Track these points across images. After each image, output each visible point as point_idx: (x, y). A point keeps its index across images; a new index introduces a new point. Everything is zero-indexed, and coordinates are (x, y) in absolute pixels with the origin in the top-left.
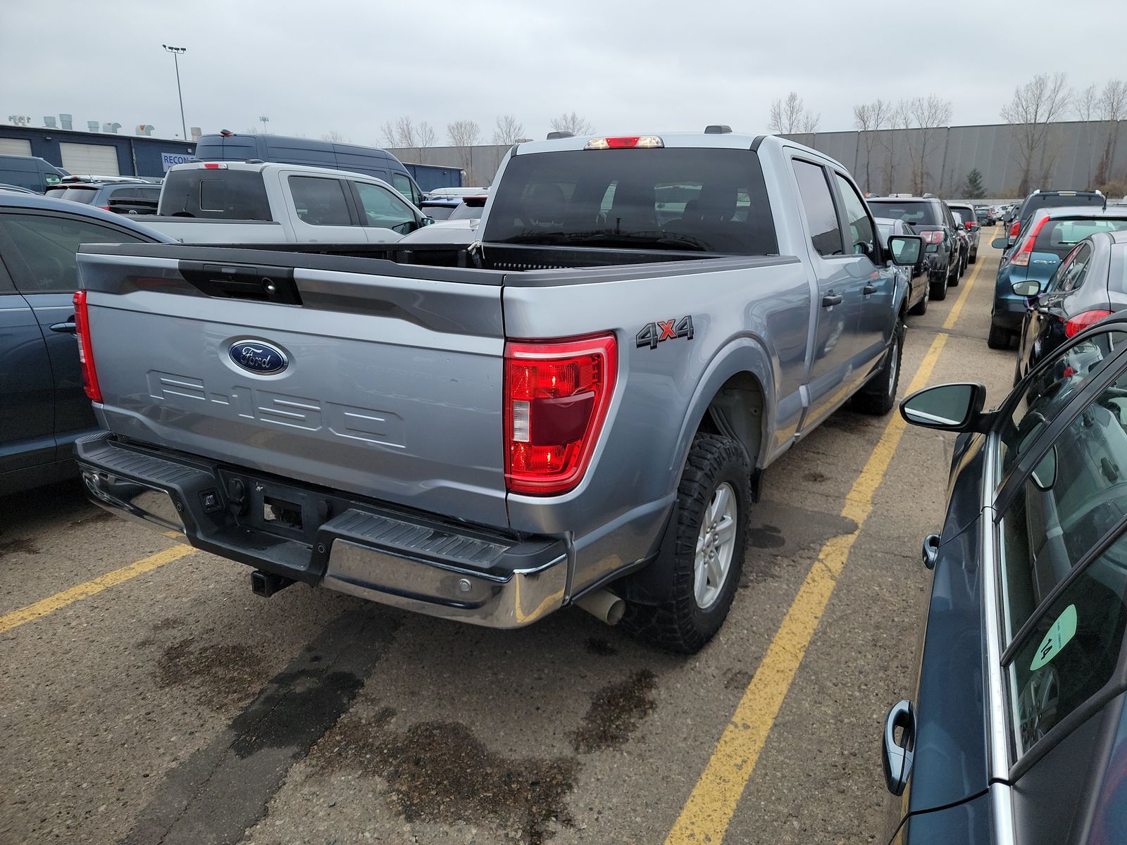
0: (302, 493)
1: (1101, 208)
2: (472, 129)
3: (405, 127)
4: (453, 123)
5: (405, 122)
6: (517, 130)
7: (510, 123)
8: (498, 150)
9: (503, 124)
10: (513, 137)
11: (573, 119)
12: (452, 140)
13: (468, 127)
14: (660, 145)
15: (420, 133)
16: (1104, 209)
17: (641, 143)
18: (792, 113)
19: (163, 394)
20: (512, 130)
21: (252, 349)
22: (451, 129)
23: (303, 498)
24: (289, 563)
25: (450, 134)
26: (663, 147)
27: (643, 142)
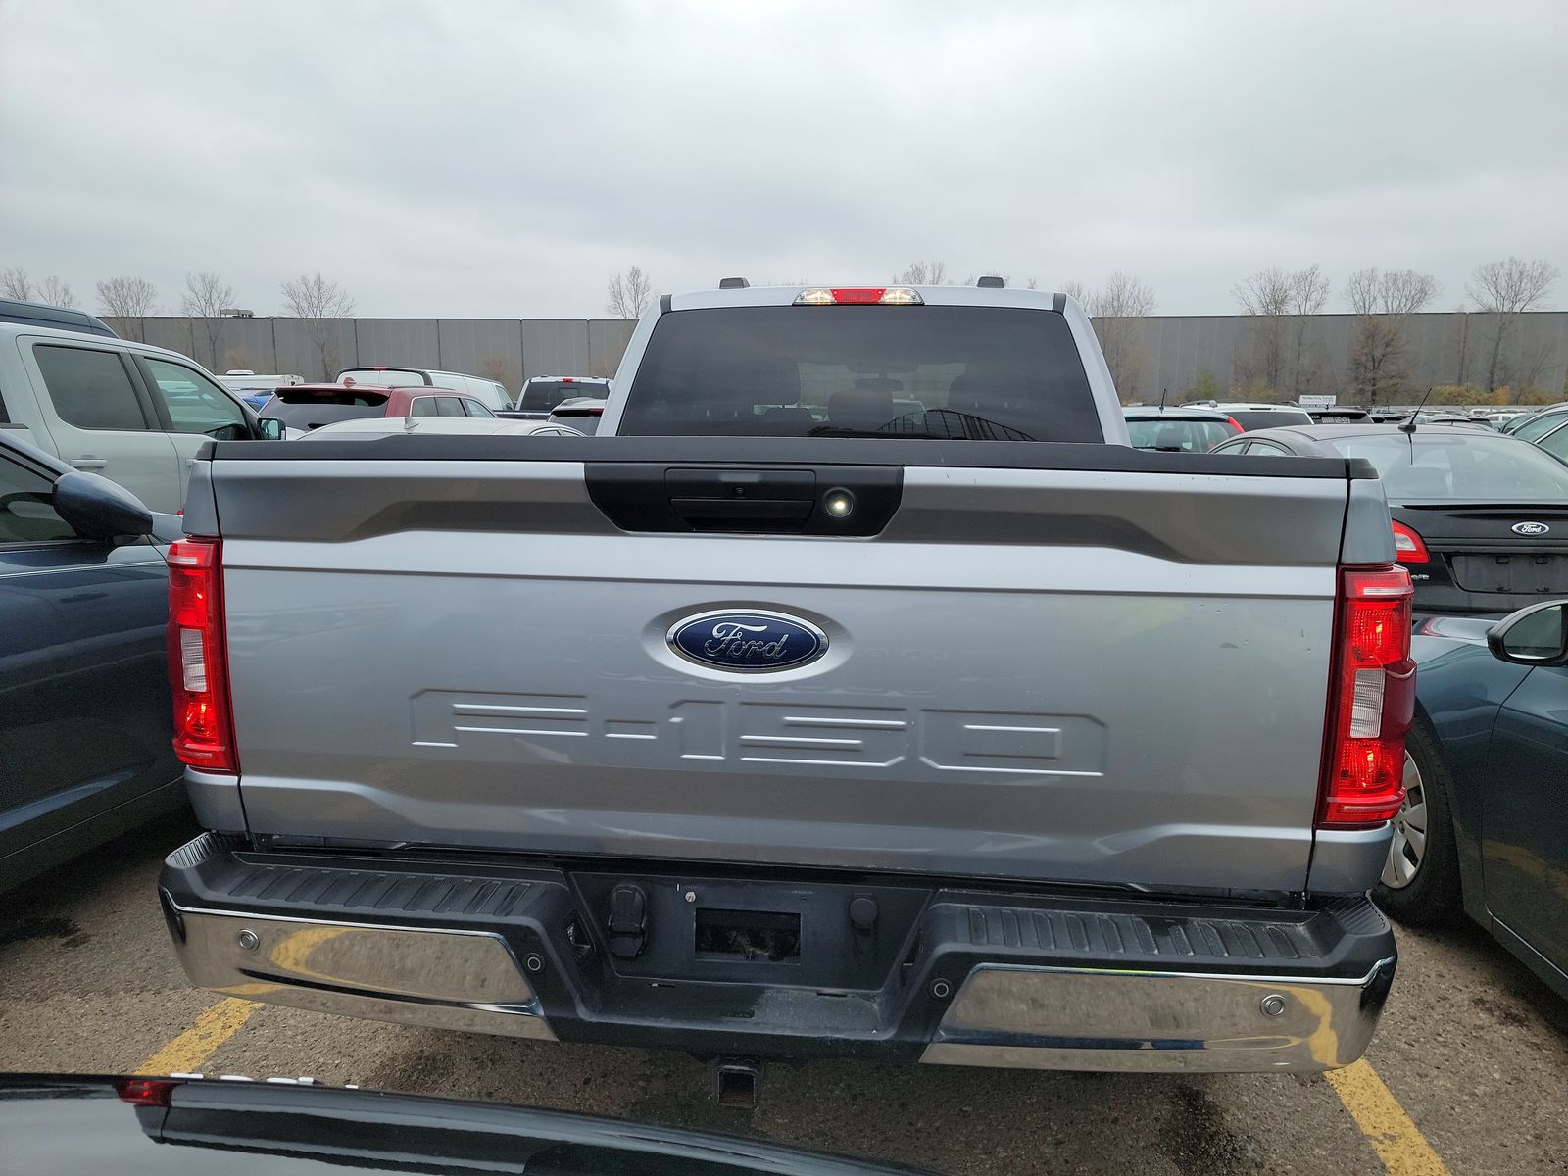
0: (799, 890)
1: (1158, 408)
2: (143, 290)
3: (16, 283)
4: (106, 281)
5: (16, 276)
6: (223, 296)
7: (210, 285)
8: (191, 325)
9: (198, 286)
10: (216, 307)
11: (319, 283)
12: (107, 306)
13: (134, 288)
14: (918, 300)
15: (45, 293)
16: (1162, 408)
17: (887, 298)
18: (636, 292)
19: (456, 737)
20: (214, 295)
21: (740, 626)
22: (103, 290)
23: (803, 898)
24: (837, 1030)
25: (102, 298)
26: (923, 305)
27: (891, 295)
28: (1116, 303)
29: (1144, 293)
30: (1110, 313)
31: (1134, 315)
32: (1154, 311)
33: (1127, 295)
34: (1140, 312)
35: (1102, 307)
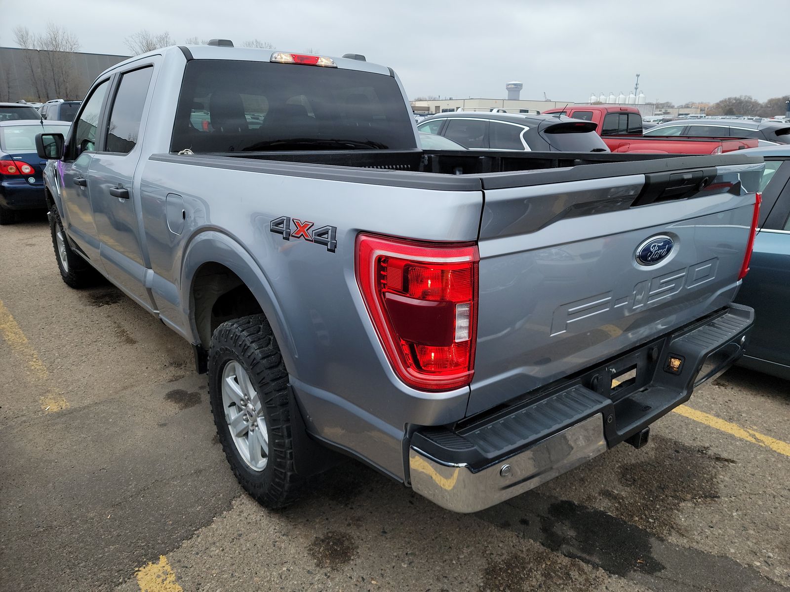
0: (637, 354)
14: (335, 65)
17: (319, 62)
21: (657, 244)
23: (638, 357)
28: (54, 43)
29: (71, 38)
30: (51, 48)
31: (68, 51)
32: (79, 49)
33: (60, 38)
34: (71, 49)
35: (45, 44)
